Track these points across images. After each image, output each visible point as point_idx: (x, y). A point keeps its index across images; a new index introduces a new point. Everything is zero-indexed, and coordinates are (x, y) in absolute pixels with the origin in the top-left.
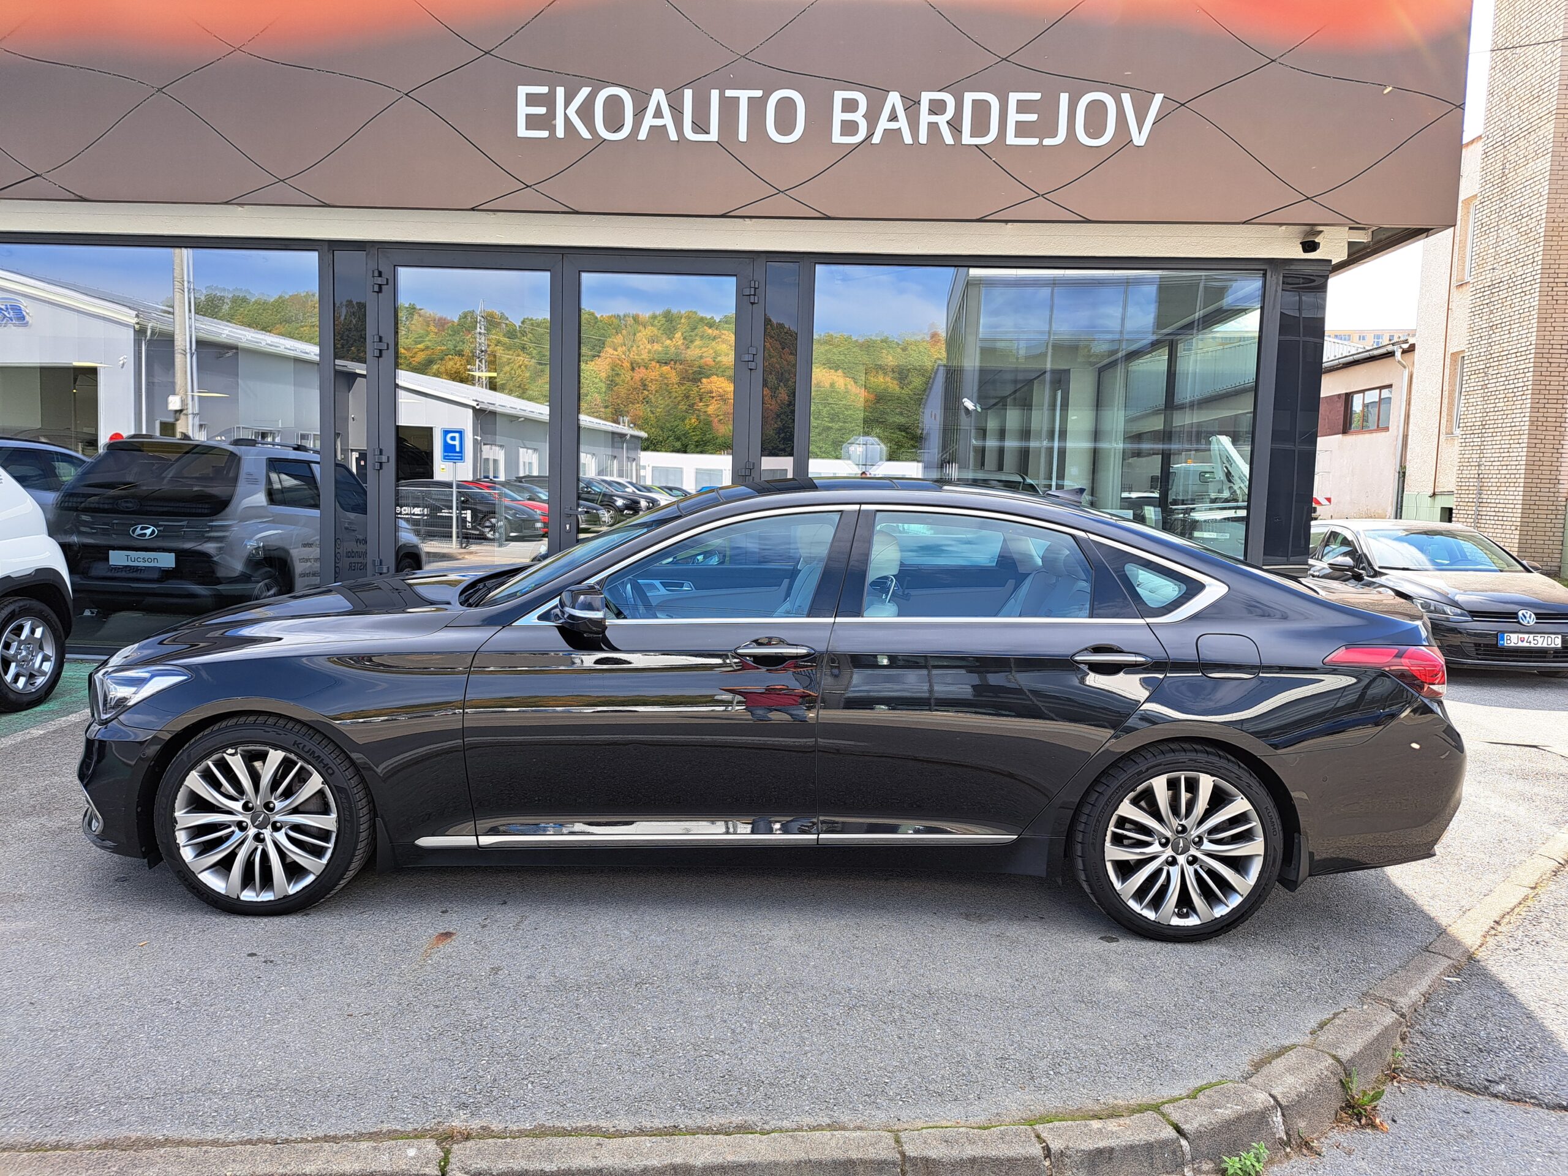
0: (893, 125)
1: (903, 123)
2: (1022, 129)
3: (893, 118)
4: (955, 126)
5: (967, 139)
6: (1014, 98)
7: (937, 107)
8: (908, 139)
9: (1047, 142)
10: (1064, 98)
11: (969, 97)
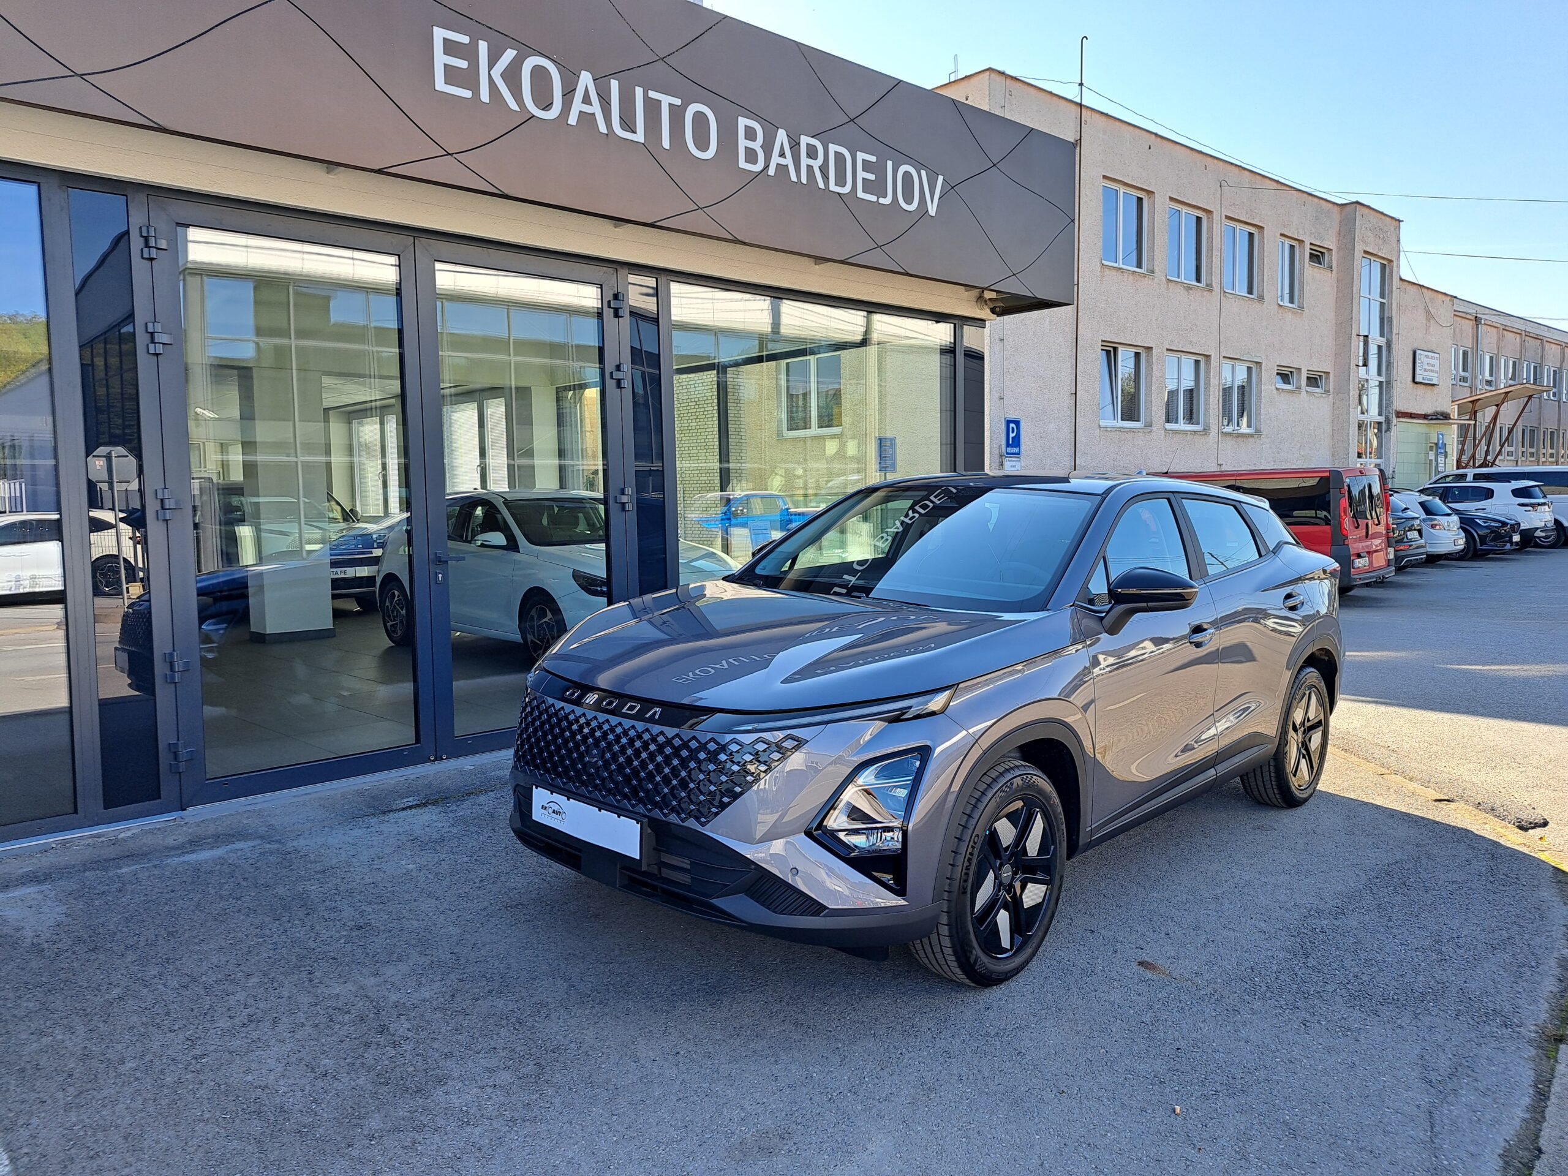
0: (782, 161)
1: (788, 161)
2: (868, 186)
3: (782, 155)
4: (824, 170)
5: (833, 187)
6: (861, 156)
7: (812, 153)
8: (794, 178)
9: (882, 201)
10: (890, 164)
11: (832, 148)
